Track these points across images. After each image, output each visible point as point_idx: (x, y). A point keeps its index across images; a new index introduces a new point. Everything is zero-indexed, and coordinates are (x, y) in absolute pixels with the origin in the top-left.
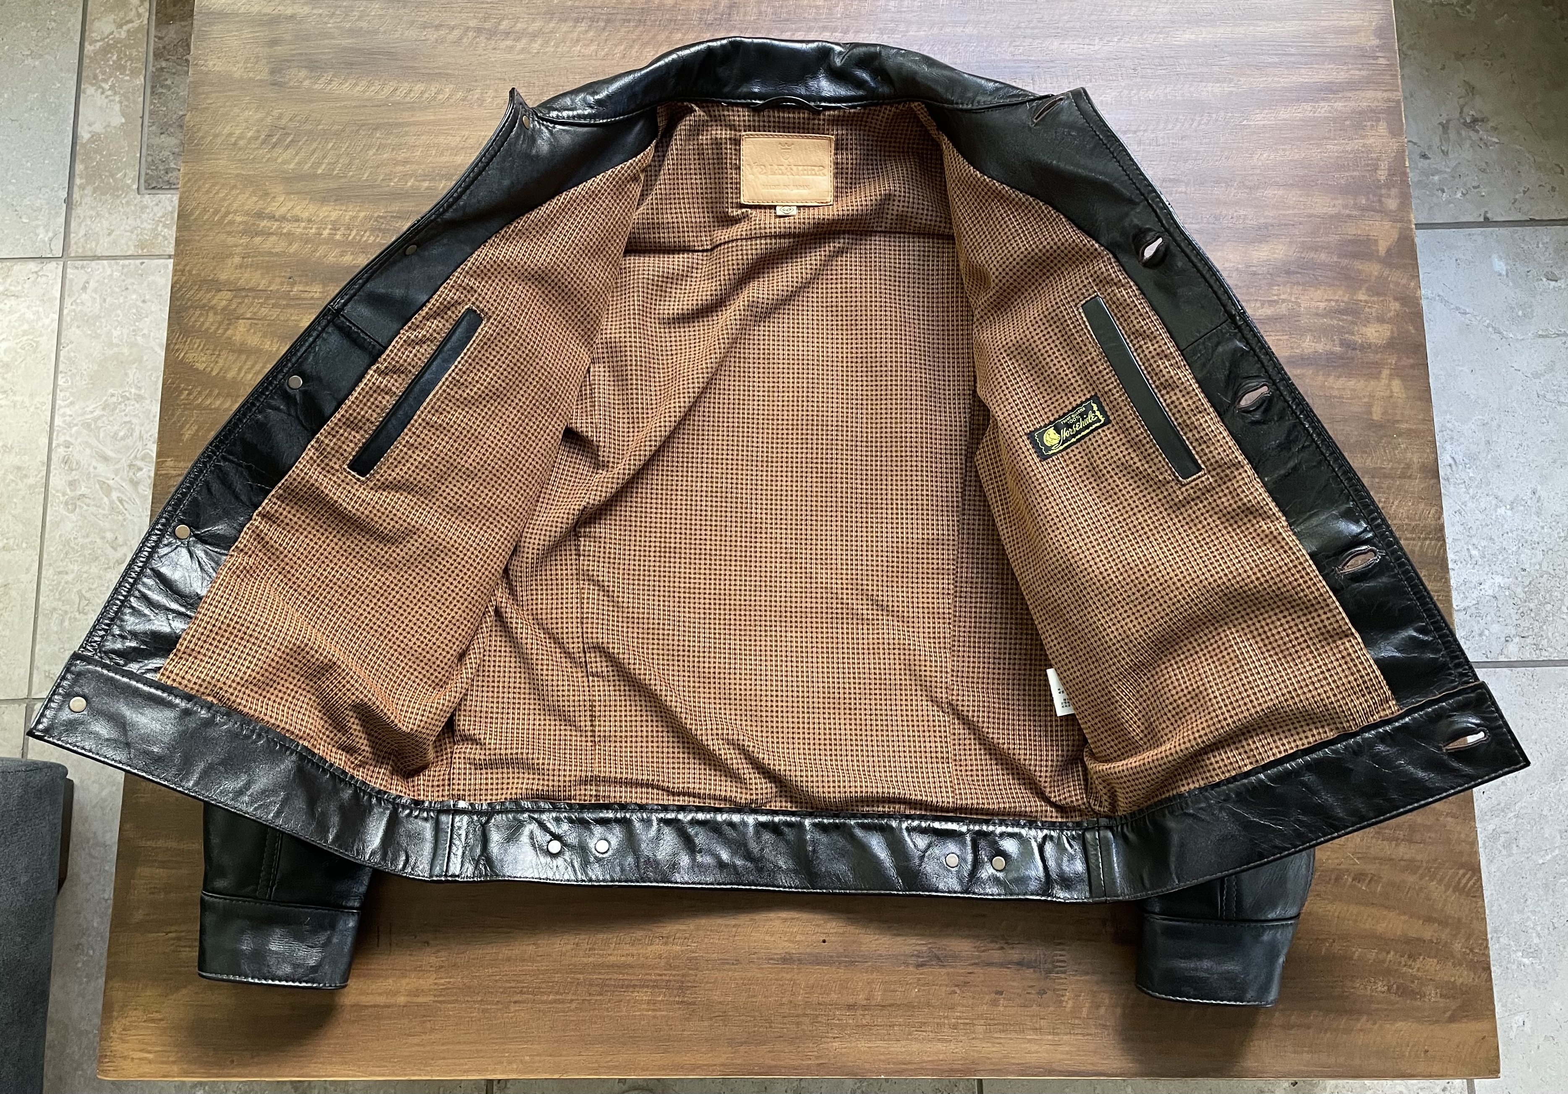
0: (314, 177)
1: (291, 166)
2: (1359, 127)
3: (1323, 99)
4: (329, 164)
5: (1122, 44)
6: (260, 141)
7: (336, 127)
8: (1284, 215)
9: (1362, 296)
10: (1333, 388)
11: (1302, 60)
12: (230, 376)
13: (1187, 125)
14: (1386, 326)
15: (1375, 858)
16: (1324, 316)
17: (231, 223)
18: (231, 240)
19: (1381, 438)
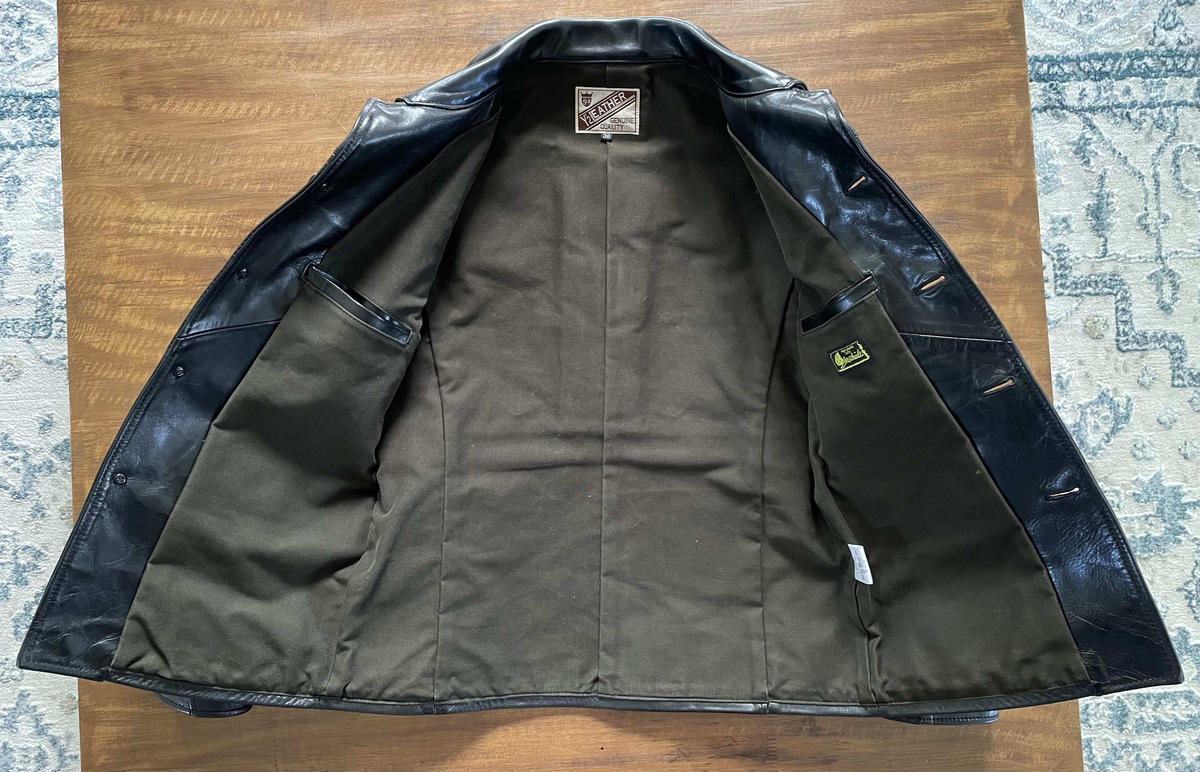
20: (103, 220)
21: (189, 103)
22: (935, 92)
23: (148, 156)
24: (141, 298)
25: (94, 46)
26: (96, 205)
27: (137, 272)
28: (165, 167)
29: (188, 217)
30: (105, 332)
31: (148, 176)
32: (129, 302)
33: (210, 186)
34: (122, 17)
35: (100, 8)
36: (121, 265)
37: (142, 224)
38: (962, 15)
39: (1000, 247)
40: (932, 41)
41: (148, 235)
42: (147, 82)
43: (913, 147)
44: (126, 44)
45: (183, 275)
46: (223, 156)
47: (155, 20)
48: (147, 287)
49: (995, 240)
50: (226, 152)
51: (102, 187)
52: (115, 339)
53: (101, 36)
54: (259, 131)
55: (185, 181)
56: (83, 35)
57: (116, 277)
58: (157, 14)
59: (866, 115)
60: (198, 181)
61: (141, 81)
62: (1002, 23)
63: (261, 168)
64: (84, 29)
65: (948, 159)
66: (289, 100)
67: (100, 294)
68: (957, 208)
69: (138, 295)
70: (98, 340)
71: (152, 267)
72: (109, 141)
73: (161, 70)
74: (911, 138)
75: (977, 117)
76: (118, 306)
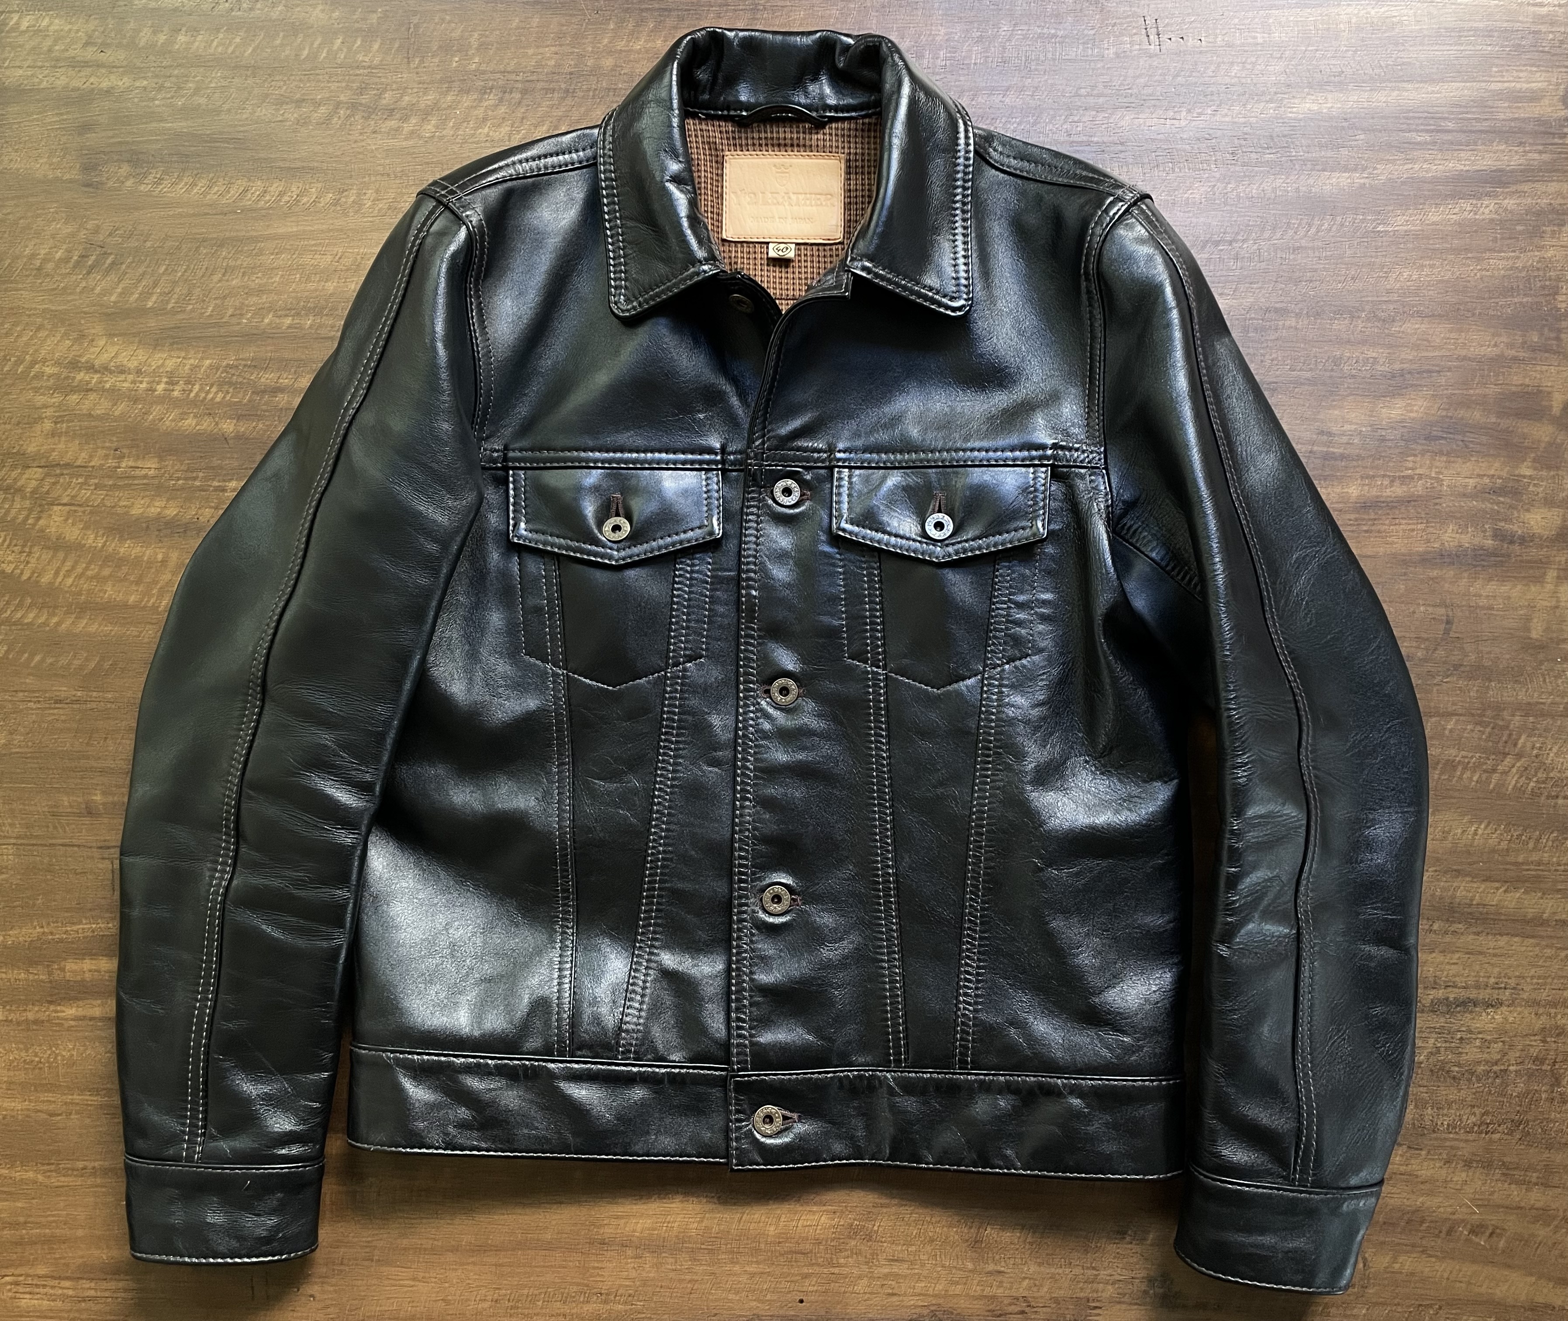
0: (143, 312)
1: (113, 298)
2: (1536, 233)
3: (1488, 195)
4: (161, 294)
5: (1217, 118)
6: (71, 265)
7: (169, 244)
8: (1427, 358)
9: (1526, 470)
10: (1480, 596)
11: (1462, 137)
12: (45, 579)
13: (1301, 233)
14: (1556, 511)
15: (1499, 1206)
16: (1473, 496)
17: (39, 376)
18: (40, 400)
19: (1541, 663)
20: (34, 363)
21: (185, 179)
22: (1434, 216)
23: (113, 263)
24: (85, 493)
25: (41, 81)
26: (25, 339)
27: (81, 450)
28: (139, 281)
29: (170, 364)
30: (24, 546)
31: (111, 294)
32: (65, 500)
33: (210, 316)
34: (90, 37)
35: (57, 21)
36: (57, 438)
37: (96, 372)
38: (1486, 90)
39: (1535, 485)
40: (1432, 131)
41: (104, 390)
42: (120, 143)
43: (1391, 307)
44: (92, 80)
45: (156, 460)
46: (234, 268)
47: (142, 44)
48: (96, 477)
49: (1528, 472)
50: (239, 262)
51: (35, 309)
52: (38, 559)
53: (56, 67)
54: (295, 229)
55: (170, 306)
56: (26, 64)
57: (48, 458)
58: (145, 36)
59: (1313, 249)
60: (191, 307)
61: (112, 140)
62: (1554, 105)
63: (294, 291)
64: (28, 54)
65: (1451, 331)
66: (347, 181)
67: (19, 484)
68: (1461, 413)
69: (80, 488)
70: (10, 558)
71: (107, 444)
72: (53, 236)
73: (146, 123)
74: (1389, 292)
75: (1505, 263)
76: (48, 504)
